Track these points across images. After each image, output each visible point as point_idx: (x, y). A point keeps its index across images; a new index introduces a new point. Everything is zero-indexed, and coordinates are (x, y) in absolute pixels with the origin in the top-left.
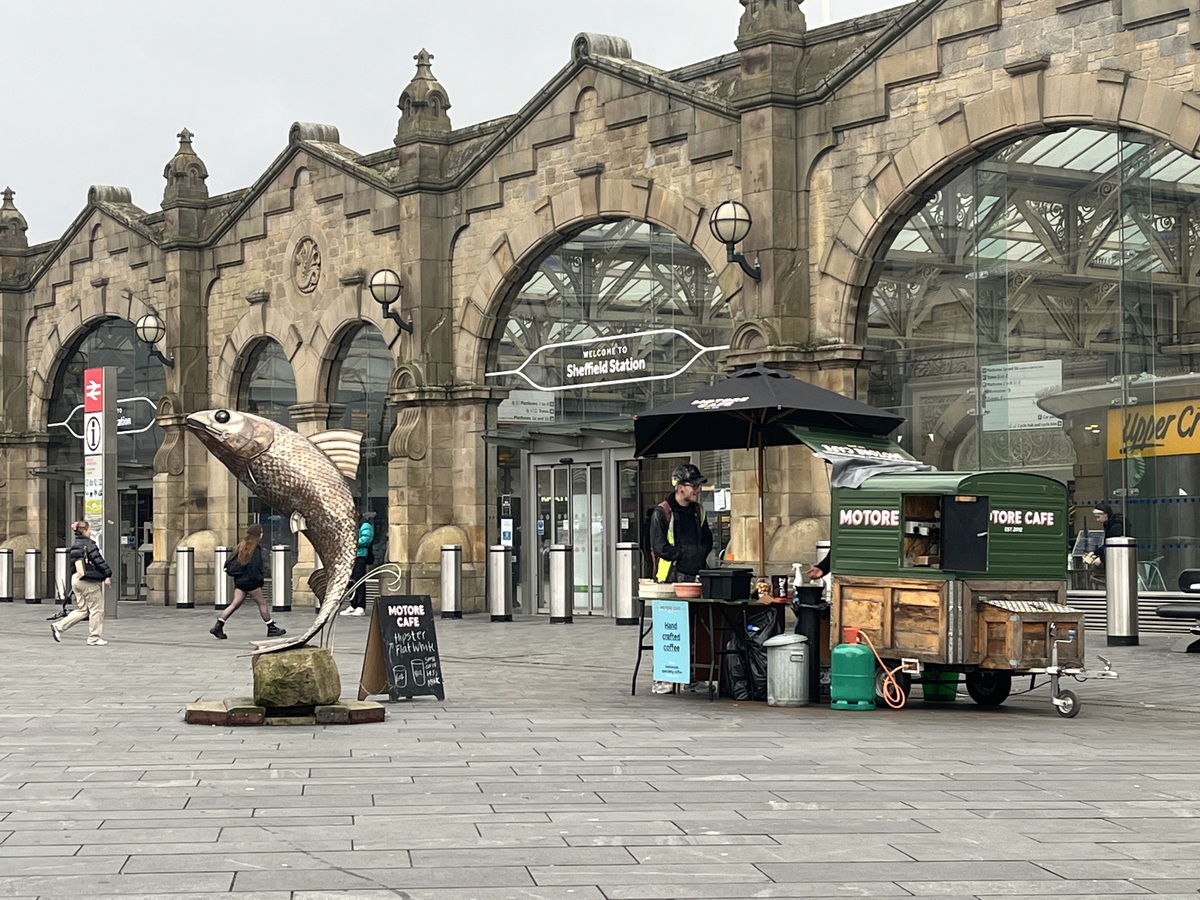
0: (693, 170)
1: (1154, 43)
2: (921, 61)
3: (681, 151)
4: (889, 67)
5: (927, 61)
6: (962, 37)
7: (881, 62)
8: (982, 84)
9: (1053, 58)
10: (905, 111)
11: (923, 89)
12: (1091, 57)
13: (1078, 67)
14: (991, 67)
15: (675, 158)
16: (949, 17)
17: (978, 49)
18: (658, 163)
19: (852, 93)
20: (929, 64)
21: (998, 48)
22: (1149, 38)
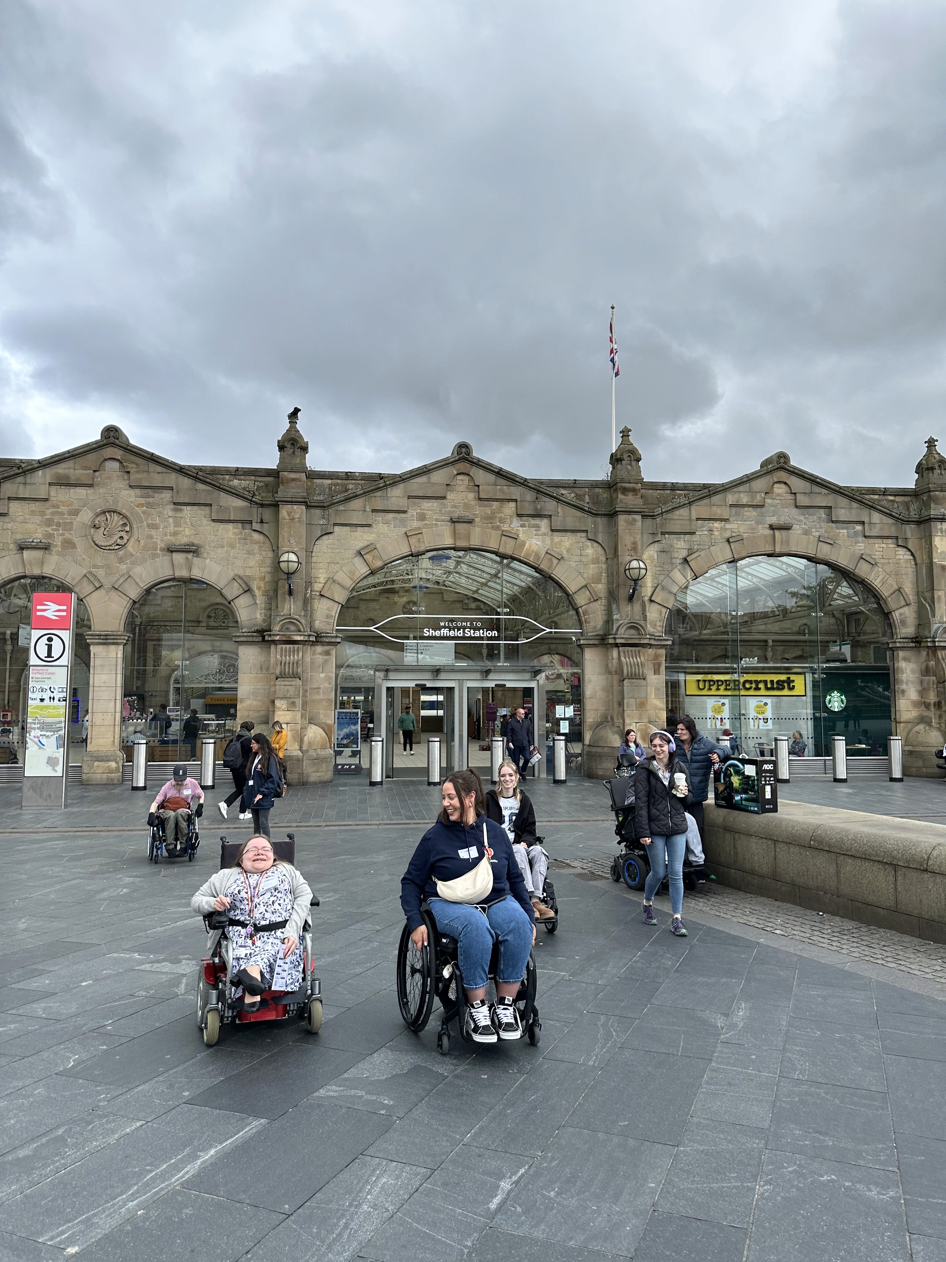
0: (552, 535)
1: (845, 531)
2: (719, 512)
3: (544, 524)
4: (698, 510)
5: (724, 512)
6: (744, 506)
7: (693, 507)
8: (753, 529)
9: (794, 526)
10: (706, 533)
11: (717, 525)
12: (813, 530)
13: (806, 533)
14: (758, 523)
15: (538, 527)
16: (737, 496)
17: (752, 513)
18: (523, 526)
19: (675, 517)
20: (724, 514)
21: (763, 515)
22: (843, 528)
